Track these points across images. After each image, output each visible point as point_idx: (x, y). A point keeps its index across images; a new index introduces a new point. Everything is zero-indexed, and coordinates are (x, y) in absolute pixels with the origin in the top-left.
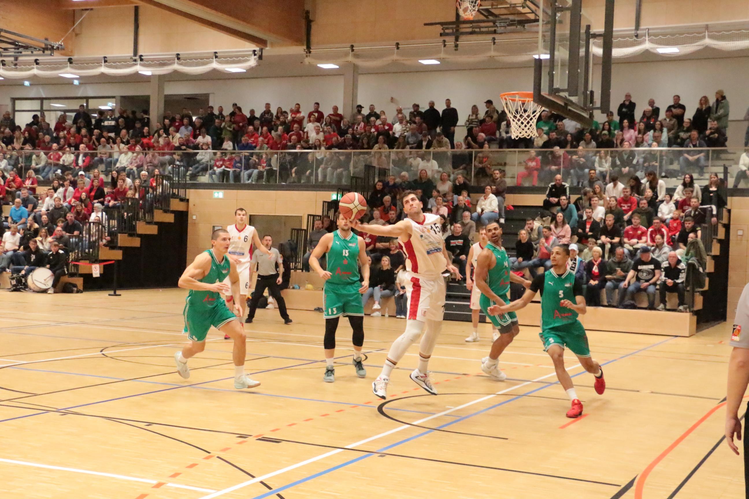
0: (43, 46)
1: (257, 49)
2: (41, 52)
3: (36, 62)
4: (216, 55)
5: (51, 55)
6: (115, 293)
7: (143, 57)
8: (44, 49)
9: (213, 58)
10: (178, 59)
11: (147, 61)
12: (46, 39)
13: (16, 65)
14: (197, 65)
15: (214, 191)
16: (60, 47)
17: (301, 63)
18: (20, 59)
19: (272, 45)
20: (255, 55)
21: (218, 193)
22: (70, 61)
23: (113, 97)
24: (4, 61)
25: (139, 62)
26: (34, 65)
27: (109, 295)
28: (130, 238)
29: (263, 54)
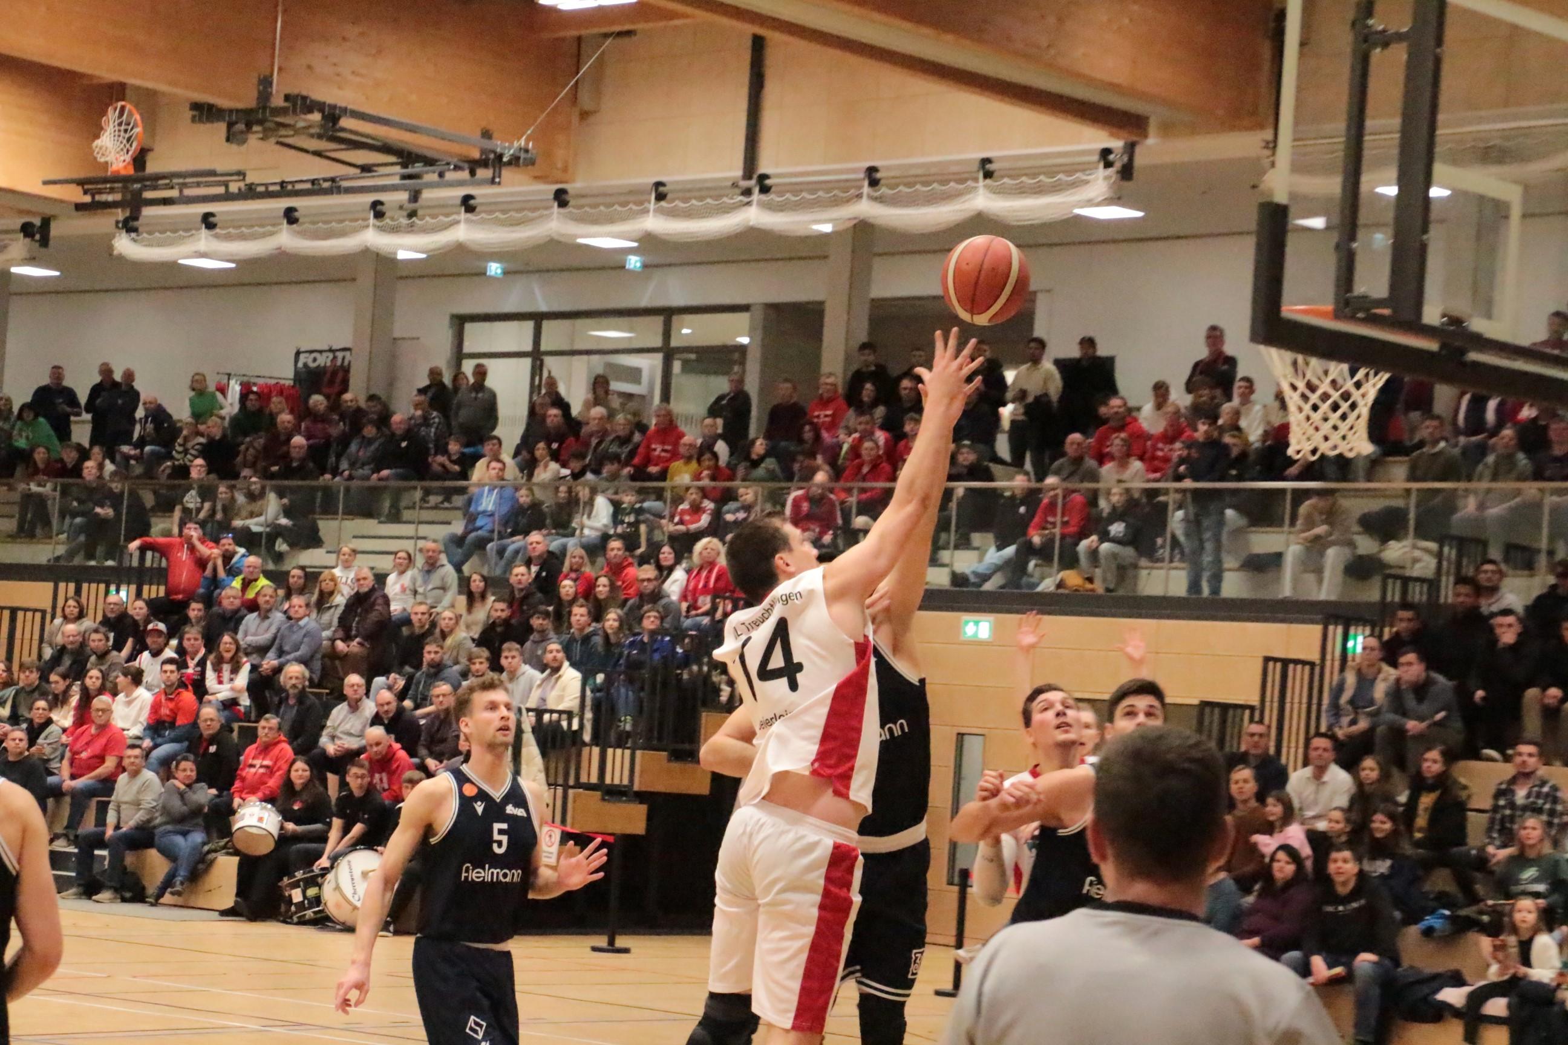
0: (476, 154)
1: (1117, 144)
2: (465, 175)
3: (468, 204)
4: (986, 169)
5: (492, 182)
6: (611, 942)
7: (768, 182)
8: (474, 166)
9: (976, 180)
10: (874, 183)
11: (781, 194)
12: (487, 134)
13: (412, 214)
14: (931, 199)
15: (965, 617)
16: (523, 155)
17: (1254, 187)
18: (427, 195)
19: (1168, 129)
20: (1108, 165)
21: (977, 623)
22: (561, 198)
23: (744, 308)
24: (381, 203)
25: (756, 196)
26: (459, 213)
27: (595, 949)
28: (676, 766)
29: (1139, 161)
